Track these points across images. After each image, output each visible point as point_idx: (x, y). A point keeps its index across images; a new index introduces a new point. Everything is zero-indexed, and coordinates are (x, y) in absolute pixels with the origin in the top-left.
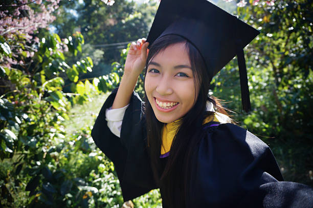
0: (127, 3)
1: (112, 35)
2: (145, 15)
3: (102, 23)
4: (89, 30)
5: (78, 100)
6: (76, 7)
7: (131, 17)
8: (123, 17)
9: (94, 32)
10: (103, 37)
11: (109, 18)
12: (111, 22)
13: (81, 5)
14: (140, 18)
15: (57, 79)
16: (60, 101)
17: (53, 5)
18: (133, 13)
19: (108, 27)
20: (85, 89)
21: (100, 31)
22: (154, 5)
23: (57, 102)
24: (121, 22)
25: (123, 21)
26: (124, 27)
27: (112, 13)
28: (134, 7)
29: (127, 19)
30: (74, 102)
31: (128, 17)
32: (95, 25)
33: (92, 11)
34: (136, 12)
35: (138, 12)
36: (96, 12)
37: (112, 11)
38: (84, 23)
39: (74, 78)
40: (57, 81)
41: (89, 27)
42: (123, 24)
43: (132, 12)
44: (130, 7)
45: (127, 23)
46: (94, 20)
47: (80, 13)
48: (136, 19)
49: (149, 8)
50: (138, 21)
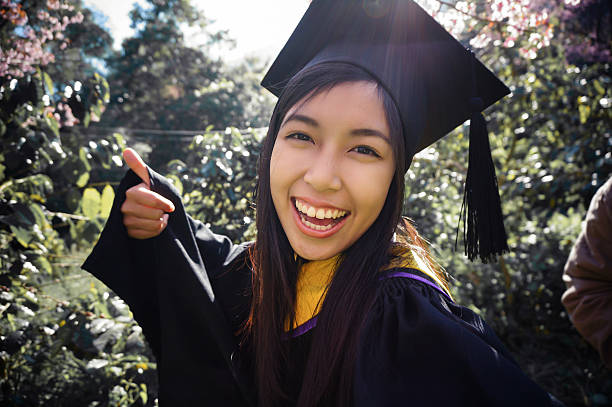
0: (209, 62)
1: (171, 117)
2: (241, 86)
3: (155, 92)
4: (126, 100)
5: (82, 230)
6: (106, 56)
7: (214, 87)
8: (198, 86)
9: (135, 106)
10: (154, 118)
11: (170, 83)
12: (173, 91)
13: (116, 53)
14: (230, 90)
15: (39, 179)
16: (36, 229)
17: (52, 30)
18: (217, 80)
19: (166, 100)
20: (100, 204)
21: (148, 106)
22: (259, 72)
23: (27, 228)
24: (193, 95)
25: (198, 93)
26: (198, 104)
27: (176, 75)
28: (221, 70)
29: (205, 90)
30: (74, 234)
31: (207, 86)
32: (139, 94)
33: (138, 66)
34: (224, 80)
35: (228, 79)
36: (145, 69)
37: (177, 71)
38: (119, 88)
39: (77, 178)
40: (37, 183)
41: (126, 95)
42: (196, 99)
43: (216, 77)
44: (214, 69)
45: (205, 97)
46: (138, 84)
47: (113, 67)
48: (223, 91)
49: (250, 75)
50: (226, 96)
